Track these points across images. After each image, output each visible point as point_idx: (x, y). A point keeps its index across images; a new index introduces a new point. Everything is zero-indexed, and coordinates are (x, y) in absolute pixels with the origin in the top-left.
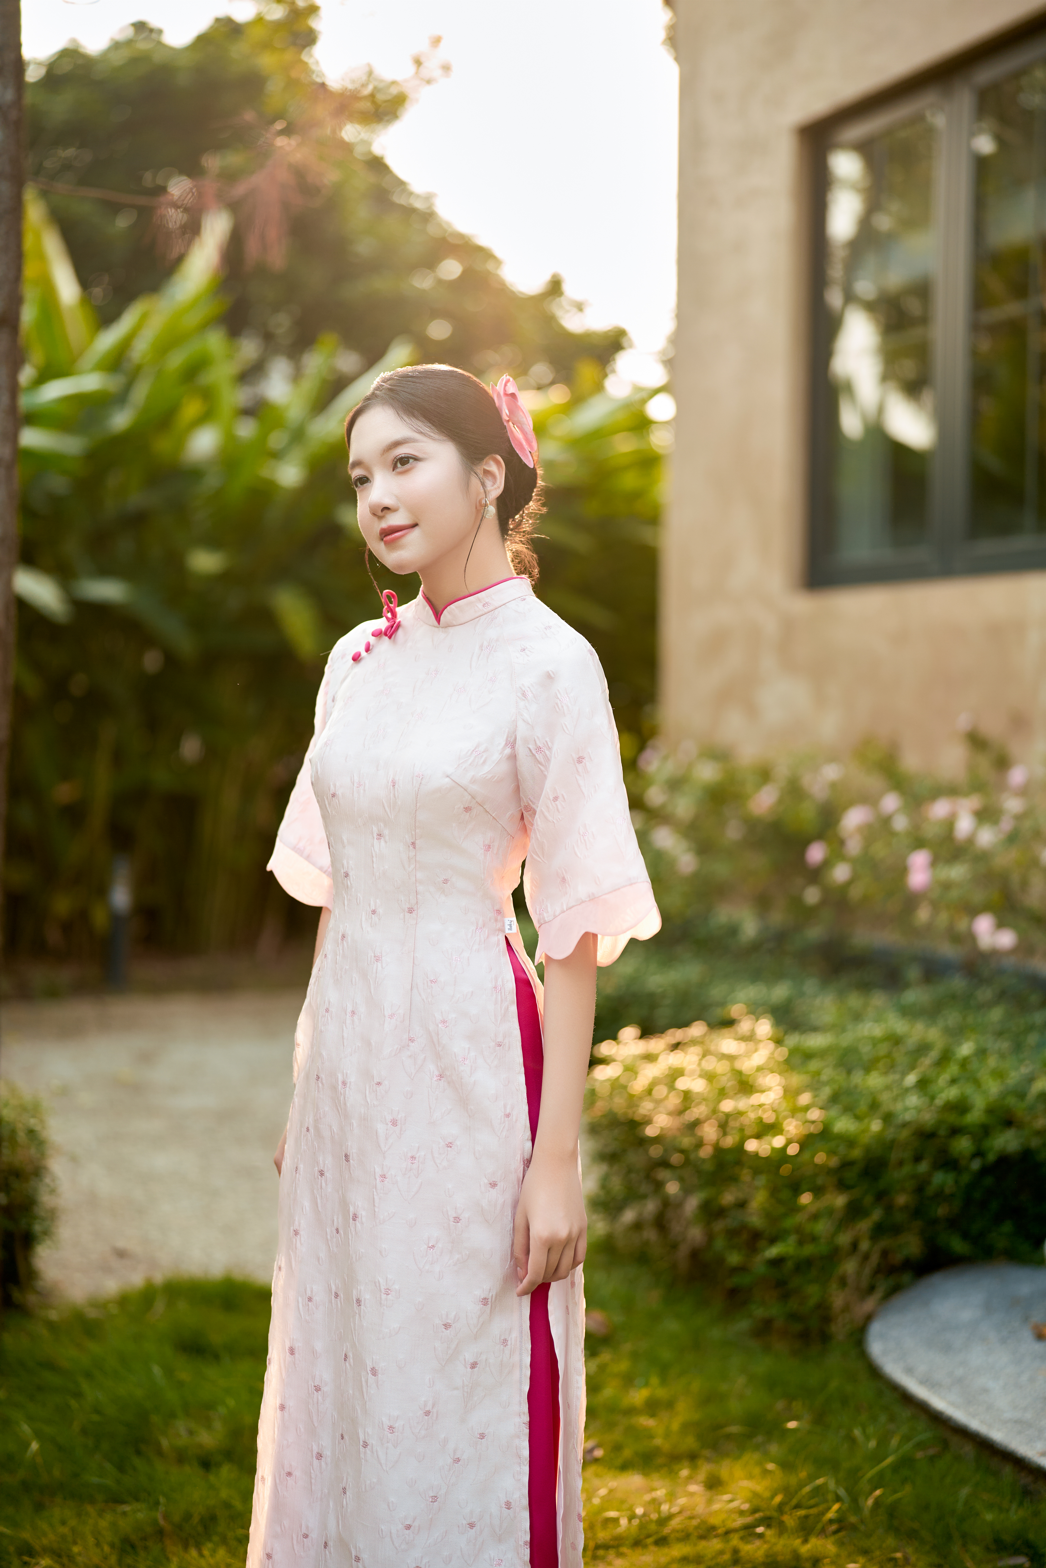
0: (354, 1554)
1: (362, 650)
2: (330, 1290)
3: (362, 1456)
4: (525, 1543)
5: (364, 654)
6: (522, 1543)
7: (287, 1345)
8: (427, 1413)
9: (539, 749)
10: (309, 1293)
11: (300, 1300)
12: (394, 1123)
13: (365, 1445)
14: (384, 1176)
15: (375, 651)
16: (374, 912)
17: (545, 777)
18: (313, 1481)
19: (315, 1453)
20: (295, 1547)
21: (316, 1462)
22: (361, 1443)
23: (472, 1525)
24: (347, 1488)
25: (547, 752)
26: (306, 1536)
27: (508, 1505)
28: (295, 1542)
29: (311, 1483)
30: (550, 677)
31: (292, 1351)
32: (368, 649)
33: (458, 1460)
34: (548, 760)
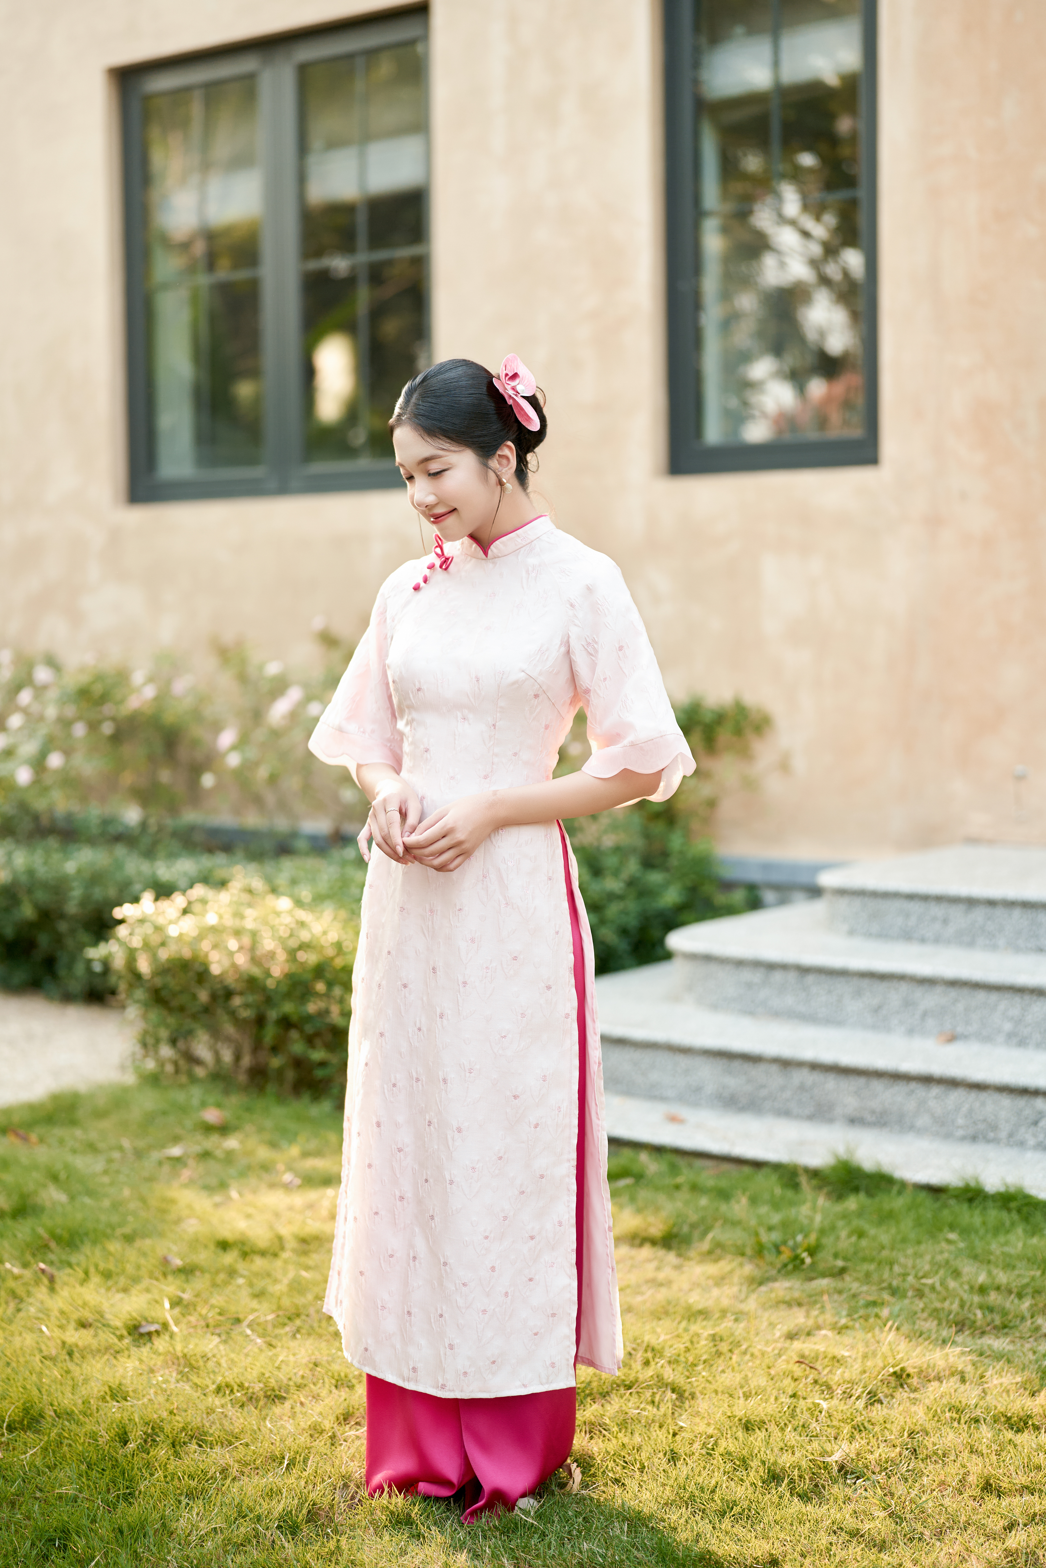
0: (442, 1261)
1: (421, 581)
2: (412, 1077)
3: (448, 1190)
4: (572, 1251)
5: (422, 584)
6: (569, 1250)
7: (374, 1120)
8: (500, 1158)
9: (589, 644)
10: (393, 1081)
11: (385, 1086)
12: (473, 940)
13: (452, 1182)
14: (465, 983)
15: (431, 581)
16: (452, 778)
17: (596, 664)
18: (396, 1217)
19: (397, 1197)
20: (383, 1265)
21: (399, 1203)
22: (448, 1182)
23: (532, 1238)
24: (435, 1215)
25: (595, 646)
26: (391, 1256)
27: (560, 1224)
28: (382, 1262)
29: (395, 1218)
30: (589, 589)
31: (378, 1125)
32: (425, 580)
33: (523, 1192)
34: (596, 651)
